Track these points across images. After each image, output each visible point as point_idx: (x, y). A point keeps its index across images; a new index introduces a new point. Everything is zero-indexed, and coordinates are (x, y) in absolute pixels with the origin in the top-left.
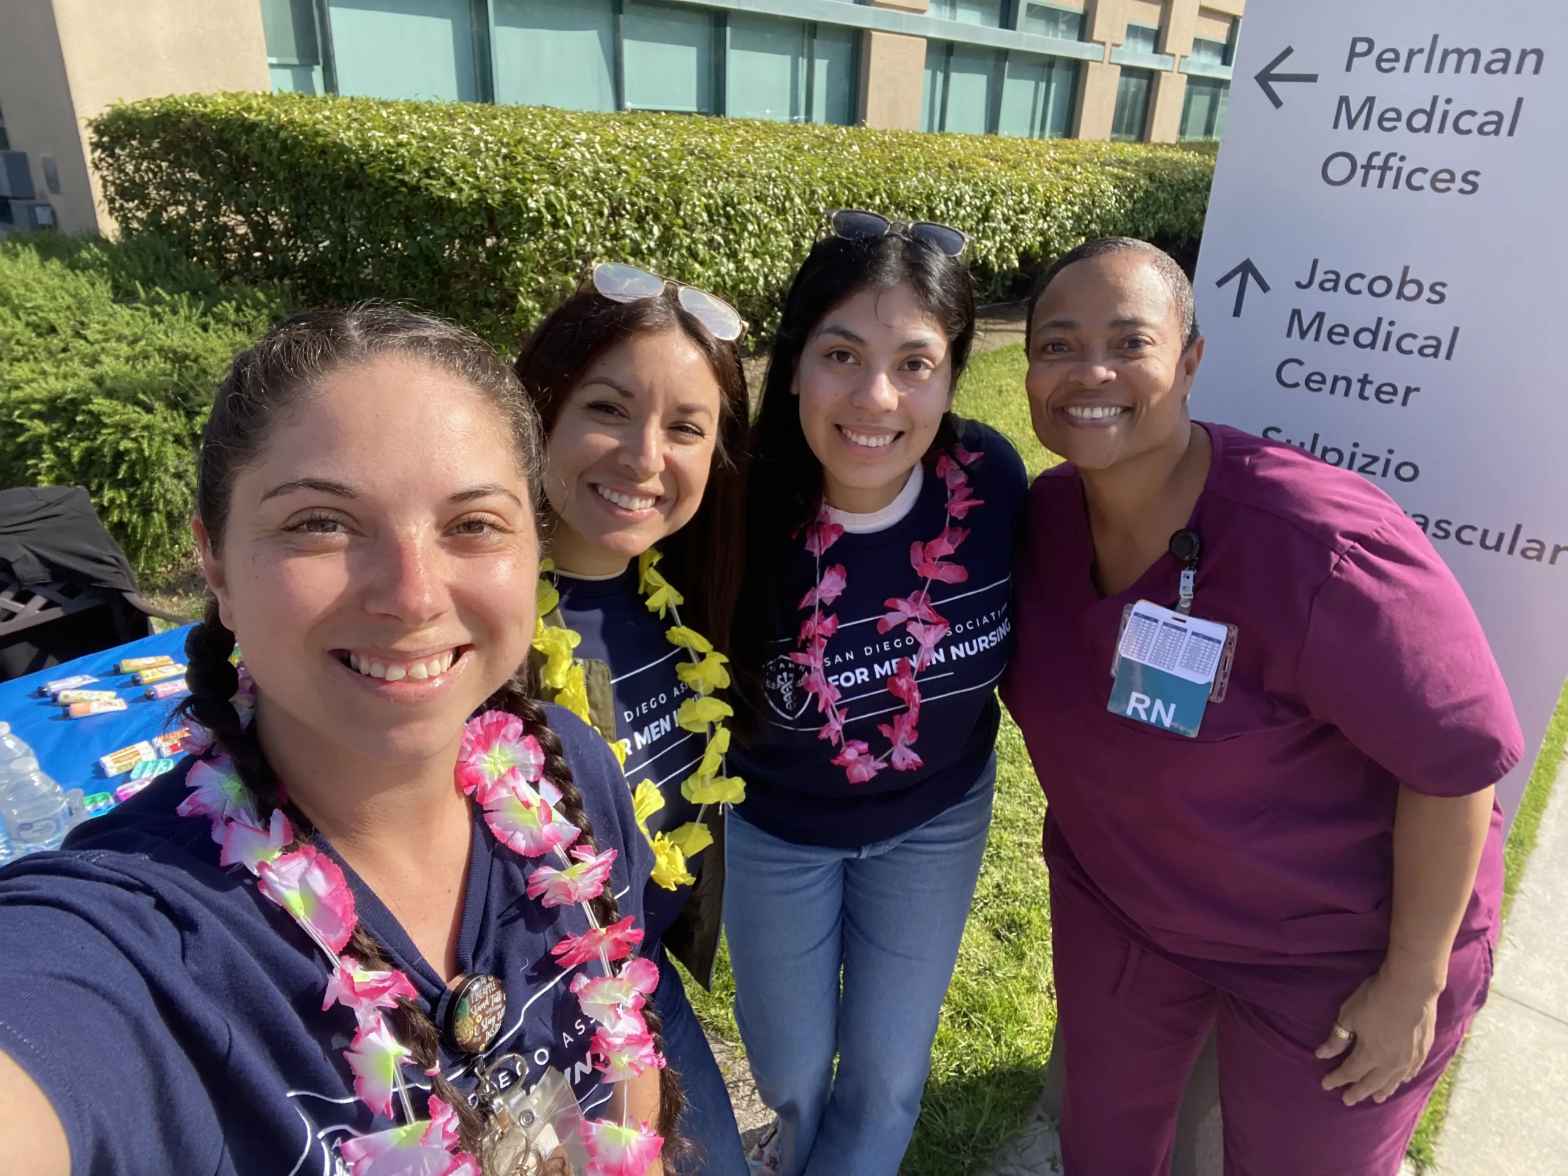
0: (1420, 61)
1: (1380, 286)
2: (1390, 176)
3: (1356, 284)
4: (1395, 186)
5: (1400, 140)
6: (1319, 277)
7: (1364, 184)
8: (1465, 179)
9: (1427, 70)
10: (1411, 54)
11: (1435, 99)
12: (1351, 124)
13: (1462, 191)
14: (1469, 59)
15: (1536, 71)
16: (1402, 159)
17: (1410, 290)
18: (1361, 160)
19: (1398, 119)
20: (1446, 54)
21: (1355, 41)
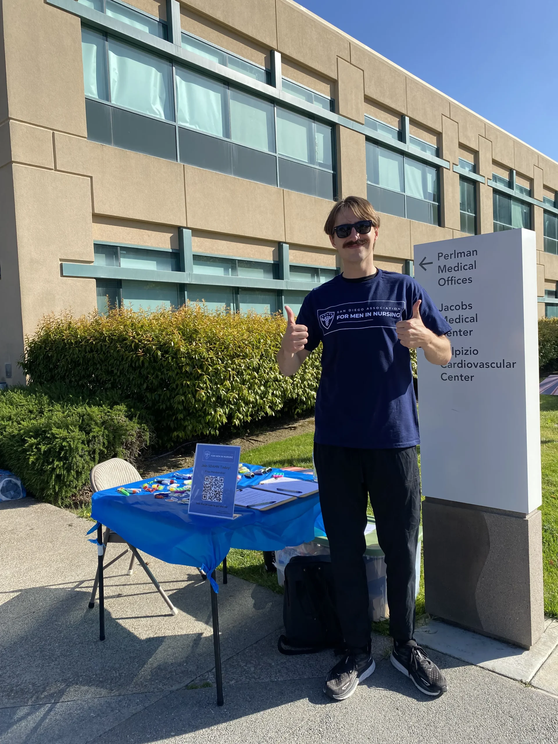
0: (453, 256)
1: (457, 308)
2: (453, 282)
3: (452, 308)
4: (455, 284)
5: (453, 273)
6: (444, 308)
7: (448, 285)
8: (469, 280)
9: (455, 258)
10: (451, 255)
11: (458, 263)
12: (442, 272)
13: (469, 282)
14: (463, 254)
15: (477, 255)
16: (455, 277)
17: (464, 307)
18: (446, 279)
19: (452, 269)
20: (458, 254)
21: (439, 254)
